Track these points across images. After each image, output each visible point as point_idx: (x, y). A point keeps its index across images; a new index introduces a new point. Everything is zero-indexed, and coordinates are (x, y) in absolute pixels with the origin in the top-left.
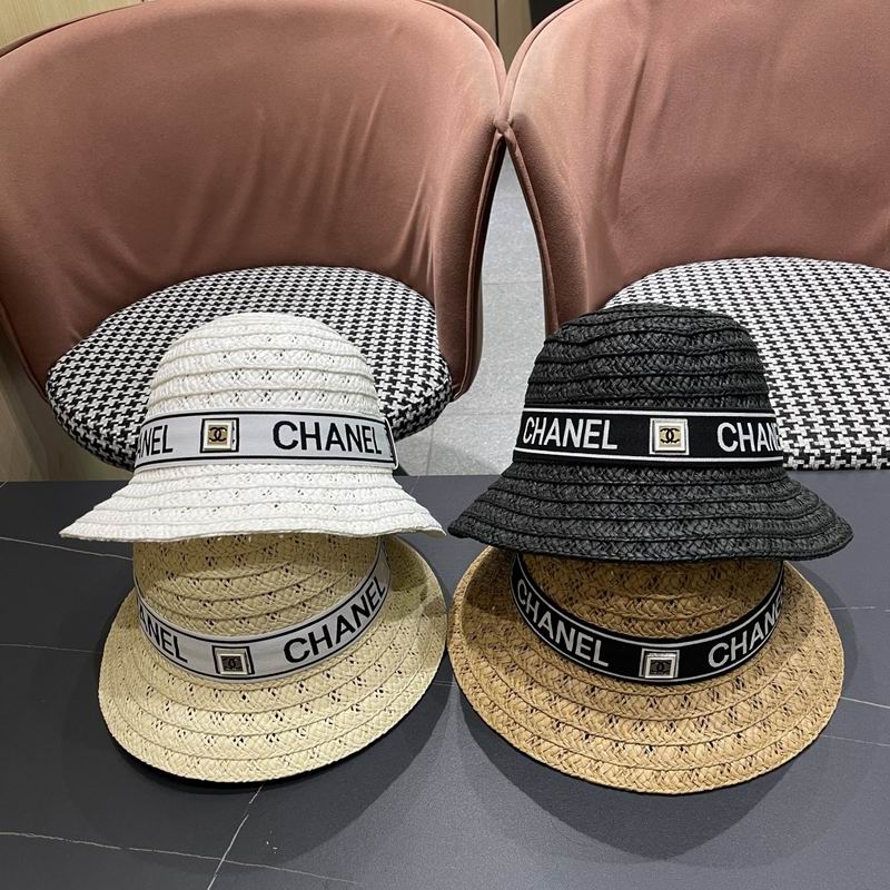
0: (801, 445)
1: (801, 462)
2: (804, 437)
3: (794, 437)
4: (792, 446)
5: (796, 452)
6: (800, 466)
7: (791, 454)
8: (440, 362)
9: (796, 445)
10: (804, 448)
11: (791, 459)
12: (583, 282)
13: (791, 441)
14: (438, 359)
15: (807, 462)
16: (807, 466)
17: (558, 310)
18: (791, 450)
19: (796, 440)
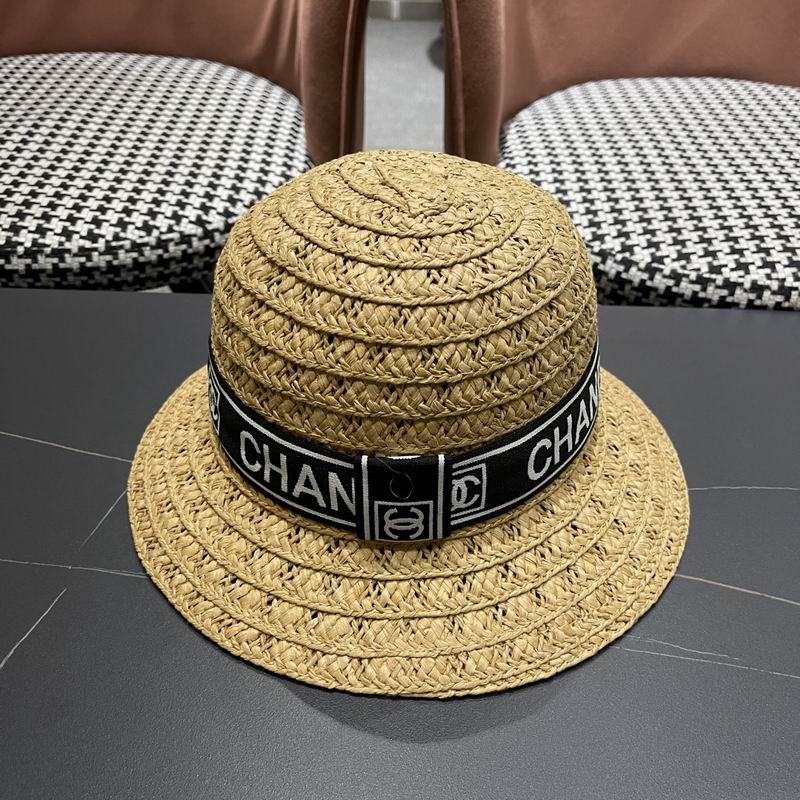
0: (781, 276)
1: (779, 298)
2: (785, 266)
3: (772, 266)
4: (769, 277)
5: (775, 285)
6: (778, 304)
7: (768, 287)
8: (306, 162)
9: (774, 276)
10: (784, 280)
11: (767, 294)
12: (499, 53)
13: (768, 271)
14: (303, 158)
15: (788, 298)
16: (786, 304)
17: (464, 90)
18: (768, 282)
19: (774, 270)
